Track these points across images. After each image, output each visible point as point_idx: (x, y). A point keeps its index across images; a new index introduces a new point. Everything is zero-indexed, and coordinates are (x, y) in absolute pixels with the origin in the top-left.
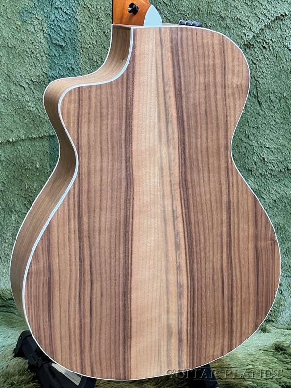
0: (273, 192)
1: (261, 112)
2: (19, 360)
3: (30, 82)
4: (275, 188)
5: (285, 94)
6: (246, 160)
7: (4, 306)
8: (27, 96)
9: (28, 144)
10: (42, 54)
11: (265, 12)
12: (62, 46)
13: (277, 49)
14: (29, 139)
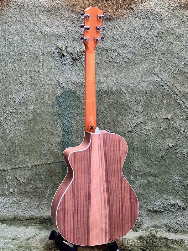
0: (139, 181)
1: (135, 154)
2: (51, 241)
3: (56, 143)
4: (140, 180)
5: (143, 148)
6: (130, 170)
7: (44, 222)
8: (55, 148)
9: (54, 164)
10: (60, 134)
11: (135, 121)
12: (67, 131)
13: (140, 133)
14: (55, 162)
